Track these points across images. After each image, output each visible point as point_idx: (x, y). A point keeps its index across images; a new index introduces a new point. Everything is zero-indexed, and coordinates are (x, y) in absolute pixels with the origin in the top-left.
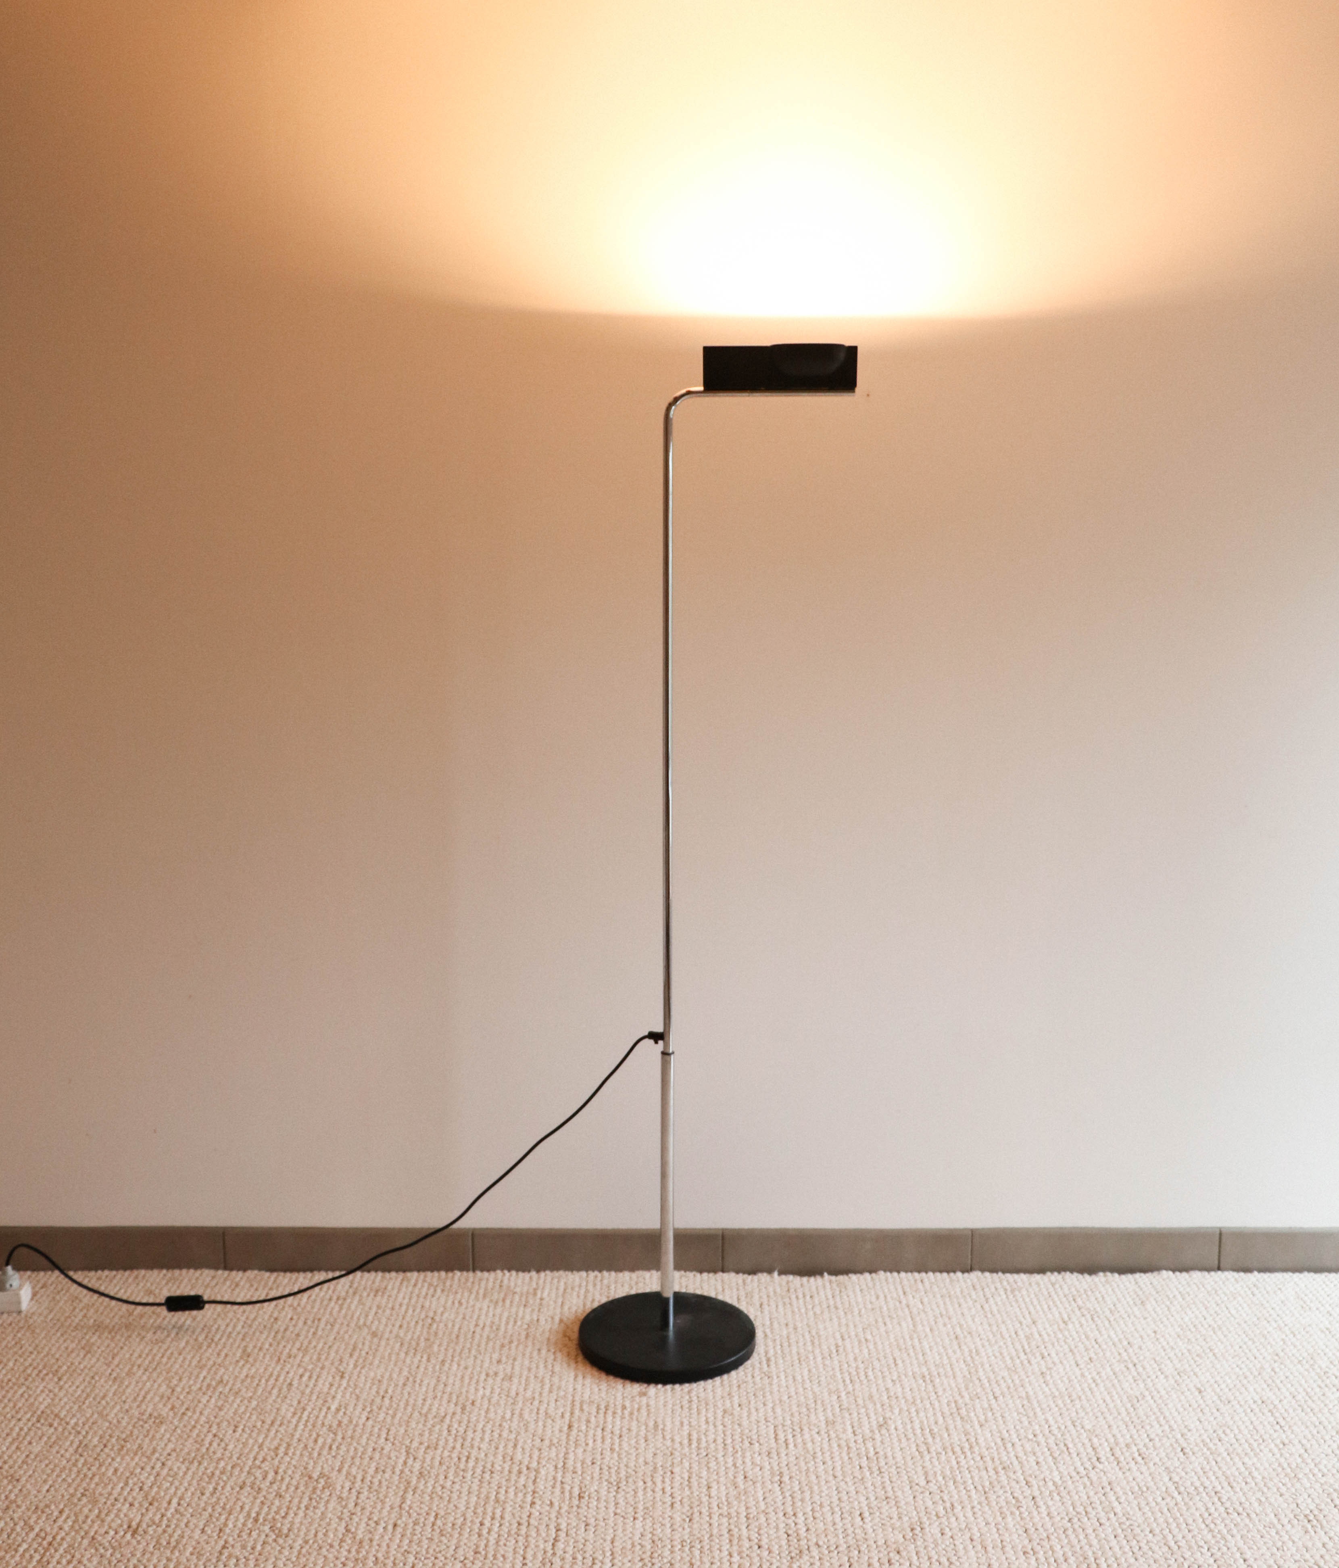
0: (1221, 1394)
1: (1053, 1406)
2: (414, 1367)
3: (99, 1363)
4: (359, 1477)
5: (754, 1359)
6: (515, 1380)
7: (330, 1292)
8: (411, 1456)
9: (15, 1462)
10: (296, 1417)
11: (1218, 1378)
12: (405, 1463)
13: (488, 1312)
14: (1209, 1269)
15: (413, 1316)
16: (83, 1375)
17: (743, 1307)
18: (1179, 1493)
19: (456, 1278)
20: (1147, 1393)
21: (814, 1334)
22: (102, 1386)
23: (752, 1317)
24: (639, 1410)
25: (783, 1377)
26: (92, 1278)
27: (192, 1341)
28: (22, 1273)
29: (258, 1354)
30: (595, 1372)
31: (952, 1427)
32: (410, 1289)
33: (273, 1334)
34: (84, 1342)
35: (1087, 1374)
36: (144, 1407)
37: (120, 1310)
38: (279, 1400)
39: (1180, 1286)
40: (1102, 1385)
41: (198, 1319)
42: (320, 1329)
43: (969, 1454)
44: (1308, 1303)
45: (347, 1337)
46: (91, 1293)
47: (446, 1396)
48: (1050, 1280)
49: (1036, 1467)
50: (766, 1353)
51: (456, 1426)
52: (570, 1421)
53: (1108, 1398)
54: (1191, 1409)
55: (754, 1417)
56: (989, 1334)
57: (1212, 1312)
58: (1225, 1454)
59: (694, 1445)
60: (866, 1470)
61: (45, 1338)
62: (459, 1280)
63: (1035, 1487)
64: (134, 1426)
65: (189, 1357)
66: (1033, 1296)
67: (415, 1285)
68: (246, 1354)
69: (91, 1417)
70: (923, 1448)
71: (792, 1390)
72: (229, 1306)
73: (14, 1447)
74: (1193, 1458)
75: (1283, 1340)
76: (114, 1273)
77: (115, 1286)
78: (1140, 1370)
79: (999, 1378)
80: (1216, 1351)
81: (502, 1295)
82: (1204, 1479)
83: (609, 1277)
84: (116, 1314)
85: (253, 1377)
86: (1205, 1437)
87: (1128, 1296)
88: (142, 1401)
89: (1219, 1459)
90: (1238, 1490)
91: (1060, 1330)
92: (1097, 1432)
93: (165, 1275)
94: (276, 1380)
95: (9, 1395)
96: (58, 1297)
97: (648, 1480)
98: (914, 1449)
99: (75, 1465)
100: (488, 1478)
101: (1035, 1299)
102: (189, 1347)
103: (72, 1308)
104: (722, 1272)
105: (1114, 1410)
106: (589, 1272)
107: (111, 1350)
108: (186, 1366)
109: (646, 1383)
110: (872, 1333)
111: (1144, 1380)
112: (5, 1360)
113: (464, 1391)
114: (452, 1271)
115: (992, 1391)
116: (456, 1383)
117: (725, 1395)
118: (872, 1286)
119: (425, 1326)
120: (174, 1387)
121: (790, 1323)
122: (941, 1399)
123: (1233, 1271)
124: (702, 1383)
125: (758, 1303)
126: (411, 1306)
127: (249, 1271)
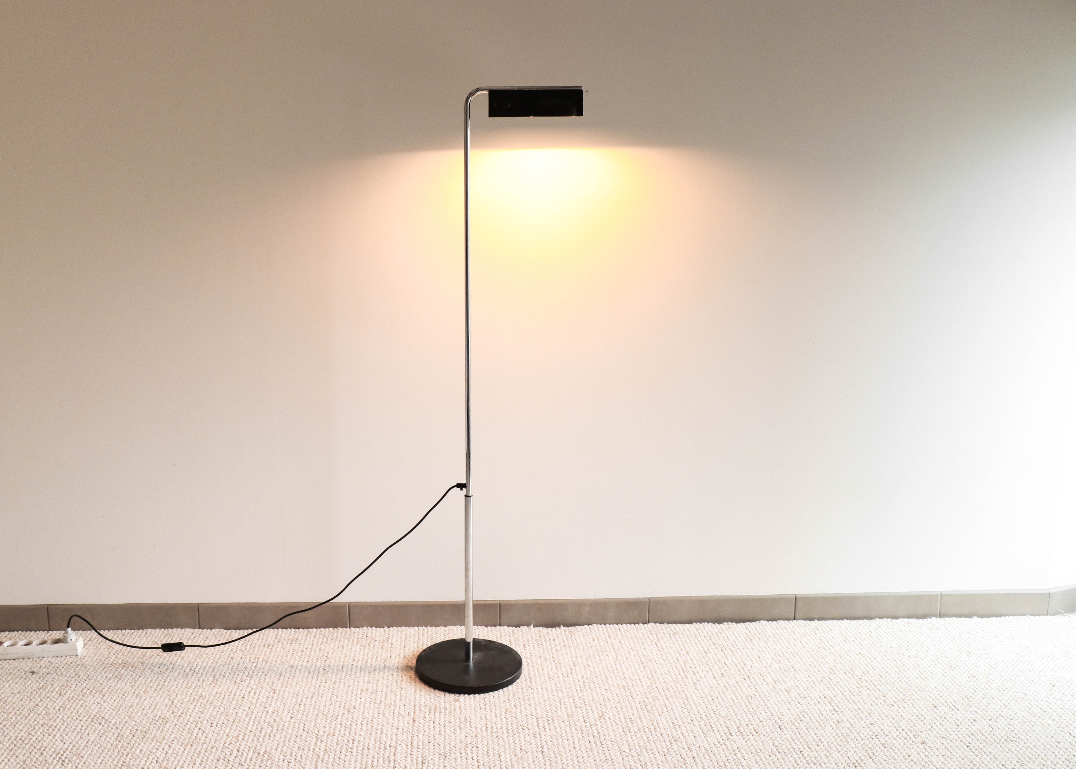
0: (800, 693)
1: (702, 702)
2: (317, 686)
3: (127, 685)
4: (289, 753)
5: (522, 678)
6: (379, 693)
8: (319, 739)
9: (80, 746)
10: (248, 717)
11: (798, 684)
12: (316, 744)
13: (360, 652)
14: (788, 620)
15: (315, 655)
16: (118, 693)
17: (513, 647)
18: (779, 753)
19: (340, 631)
20: (756, 694)
21: (557, 662)
22: (129, 699)
23: (519, 653)
24: (455, 710)
25: (540, 688)
26: (119, 634)
28: (77, 631)
29: (222, 679)
30: (427, 688)
31: (643, 717)
32: (312, 639)
33: (231, 667)
34: (117, 673)
35: (720, 683)
36: (156, 712)
38: (237, 707)
39: (772, 629)
40: (730, 689)
41: (182, 655)
42: (259, 664)
43: (654, 732)
44: (848, 638)
45: (275, 668)
47: (338, 704)
48: (695, 627)
49: (694, 739)
50: (529, 674)
51: (345, 722)
52: (414, 717)
53: (734, 697)
54: (783, 703)
55: (524, 713)
56: (661, 660)
57: (792, 645)
58: (804, 729)
59: (489, 730)
60: (593, 743)
61: (93, 671)
62: (341, 633)
63: (694, 751)
64: (150, 724)
65: (181, 682)
66: (686, 637)
67: (315, 637)
68: (215, 679)
69: (124, 718)
70: (626, 730)
71: (546, 696)
73: (79, 737)
74: (786, 732)
75: (834, 660)
76: (133, 631)
77: (134, 638)
78: (752, 680)
79: (669, 687)
80: (796, 667)
81: (368, 642)
82: (793, 744)
83: (431, 630)
84: (135, 656)
85: (220, 693)
86: (792, 719)
87: (742, 636)
88: (154, 709)
89: (801, 732)
90: (813, 750)
91: (703, 657)
92: (729, 718)
93: (163, 632)
94: (235, 695)
95: (74, 706)
96: (99, 646)
97: (463, 752)
98: (621, 730)
99: (116, 747)
100: (367, 752)
101: (687, 639)
102: (180, 676)
103: (108, 653)
104: (500, 626)
105: (738, 704)
106: (420, 627)
107: (133, 678)
108: (179, 688)
109: (458, 694)
110: (591, 662)
111: (754, 686)
112: (70, 685)
113: (348, 700)
114: (337, 628)
115: (665, 694)
116: (343, 695)
117: (506, 700)
118: (590, 633)
119: (323, 662)
120: (173, 699)
121: (542, 657)
122: (635, 700)
123: (803, 620)
124: (491, 693)
125: (522, 644)
126: (313, 650)
127: (214, 630)
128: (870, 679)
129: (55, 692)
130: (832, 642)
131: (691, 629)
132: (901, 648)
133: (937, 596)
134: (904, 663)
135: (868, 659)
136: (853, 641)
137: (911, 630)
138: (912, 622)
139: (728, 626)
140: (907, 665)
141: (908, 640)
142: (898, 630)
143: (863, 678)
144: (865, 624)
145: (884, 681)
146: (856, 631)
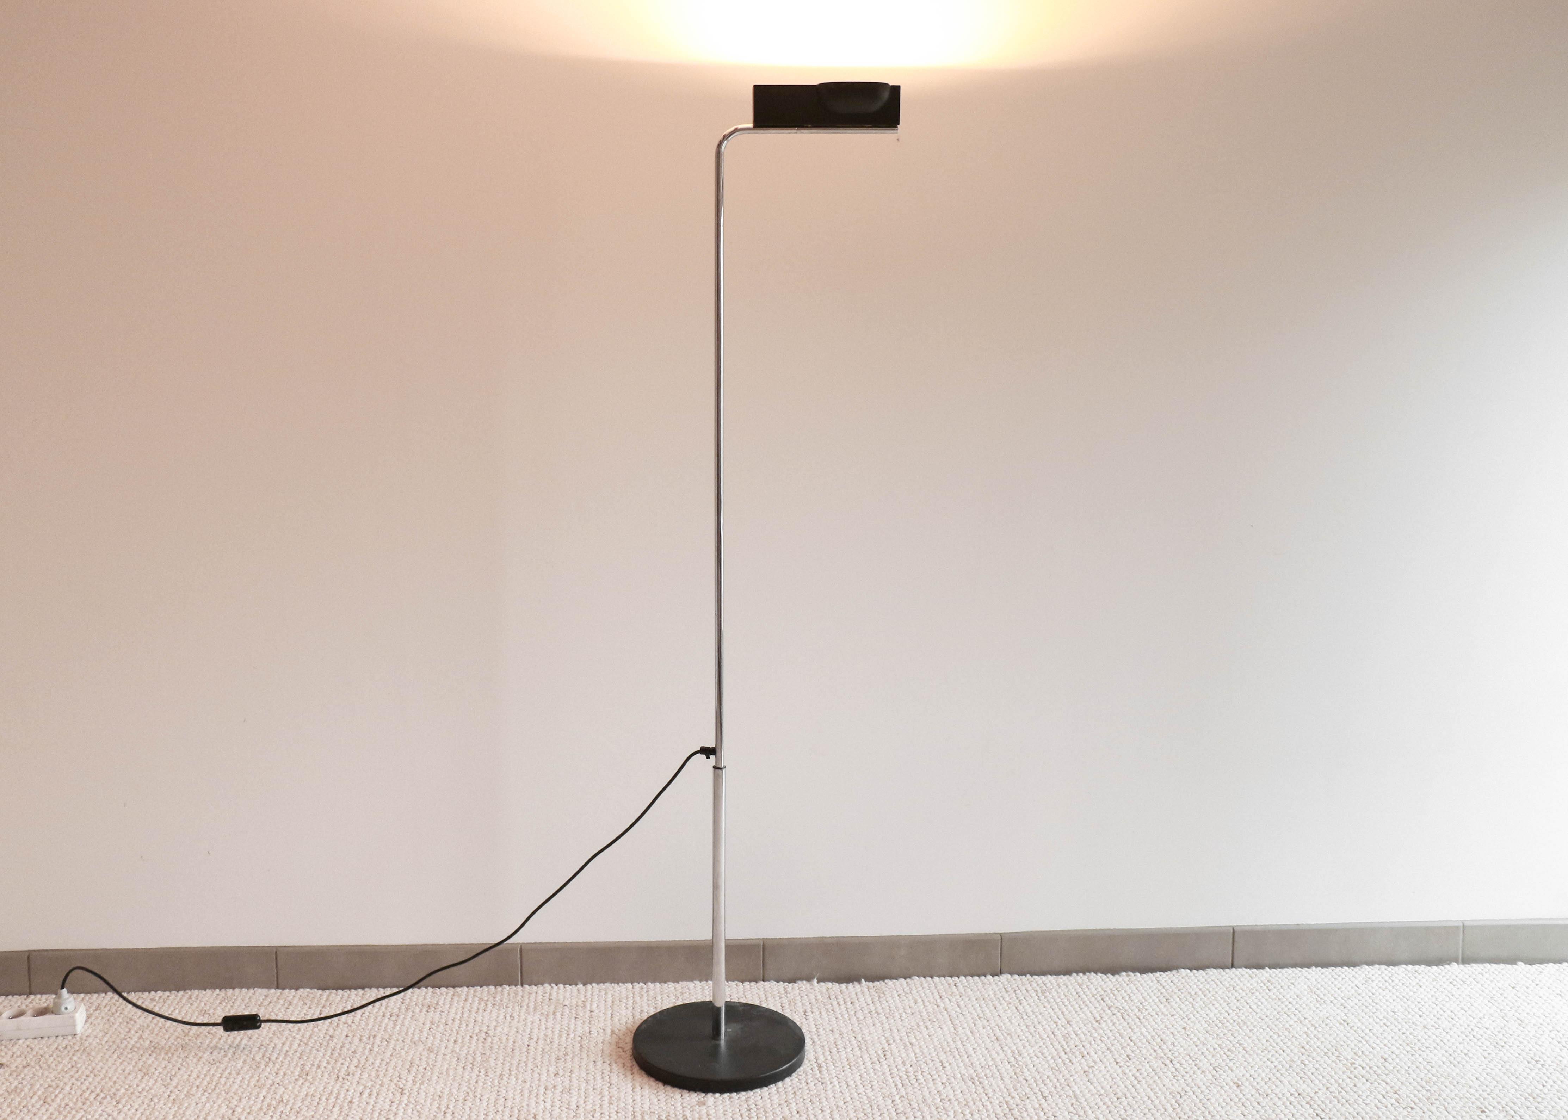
0: (1257, 1088)
1: (1101, 1104)
2: (473, 1082)
3: (158, 1084)
5: (806, 1066)
6: (574, 1094)
7: (383, 1008)
11: (1252, 1072)
13: (540, 1025)
14: (1223, 967)
15: (466, 1030)
16: (142, 1098)
17: (788, 1014)
19: (506, 993)
20: (1187, 1089)
21: (860, 1039)
22: (161, 1108)
23: (798, 1023)
25: (836, 1083)
26: (145, 1000)
27: (249, 1060)
28: (75, 995)
29: (316, 1072)
30: (652, 1082)
32: (461, 1005)
33: (329, 1051)
34: (141, 1063)
35: (1127, 1071)
37: (175, 1031)
38: (341, 1118)
39: (1198, 984)
40: (1144, 1081)
41: (254, 1038)
42: (376, 1046)
44: (1322, 996)
45: (403, 1053)
46: (146, 1013)
47: (507, 1111)
48: (1076, 981)
50: (817, 1059)
53: (1152, 1094)
54: (1232, 1103)
56: (1027, 1034)
57: (1234, 1008)
61: (101, 1061)
62: (509, 995)
65: (247, 1077)
66: (1063, 997)
67: (466, 1000)
68: (304, 1074)
71: (847, 1096)
72: (284, 1024)
75: (1305, 1032)
76: (168, 993)
77: (169, 1006)
78: (1178, 1066)
79: (1045, 1079)
80: (1245, 1045)
81: (552, 1008)
83: (654, 988)
84: (172, 1034)
85: (313, 1096)
87: (1152, 994)
91: (1094, 1029)
93: (219, 995)
94: (337, 1098)
96: (112, 1019)
101: (1065, 1000)
102: (246, 1067)
103: (127, 1030)
104: (763, 981)
105: (1160, 1107)
106: (635, 984)
107: (168, 1072)
108: (245, 1087)
109: (704, 1092)
110: (915, 1037)
111: (1183, 1076)
112: (62, 1084)
113: (524, 1104)
114: (501, 985)
115: (1039, 1090)
116: (516, 1097)
117: (783, 1102)
118: (908, 992)
119: (480, 1042)
120: (234, 1107)
121: (835, 1030)
122: (992, 1100)
123: (1246, 967)
124: (758, 1090)
125: (801, 1011)
126: (463, 1022)
127: (302, 990)
128: (1367, 1064)
129: (36, 1098)
130: (1297, 1003)
131: (1069, 984)
132: (1409, 1013)
133: (1457, 927)
134: (1420, 1038)
135: (1360, 1031)
136: (1331, 1002)
137: (1421, 984)
138: (1420, 971)
139: (1128, 979)
140: (1423, 1041)
141: (1419, 1000)
142: (1401, 984)
143: (1357, 1062)
144: (1346, 973)
145: (1392, 1068)
146: (1333, 985)
